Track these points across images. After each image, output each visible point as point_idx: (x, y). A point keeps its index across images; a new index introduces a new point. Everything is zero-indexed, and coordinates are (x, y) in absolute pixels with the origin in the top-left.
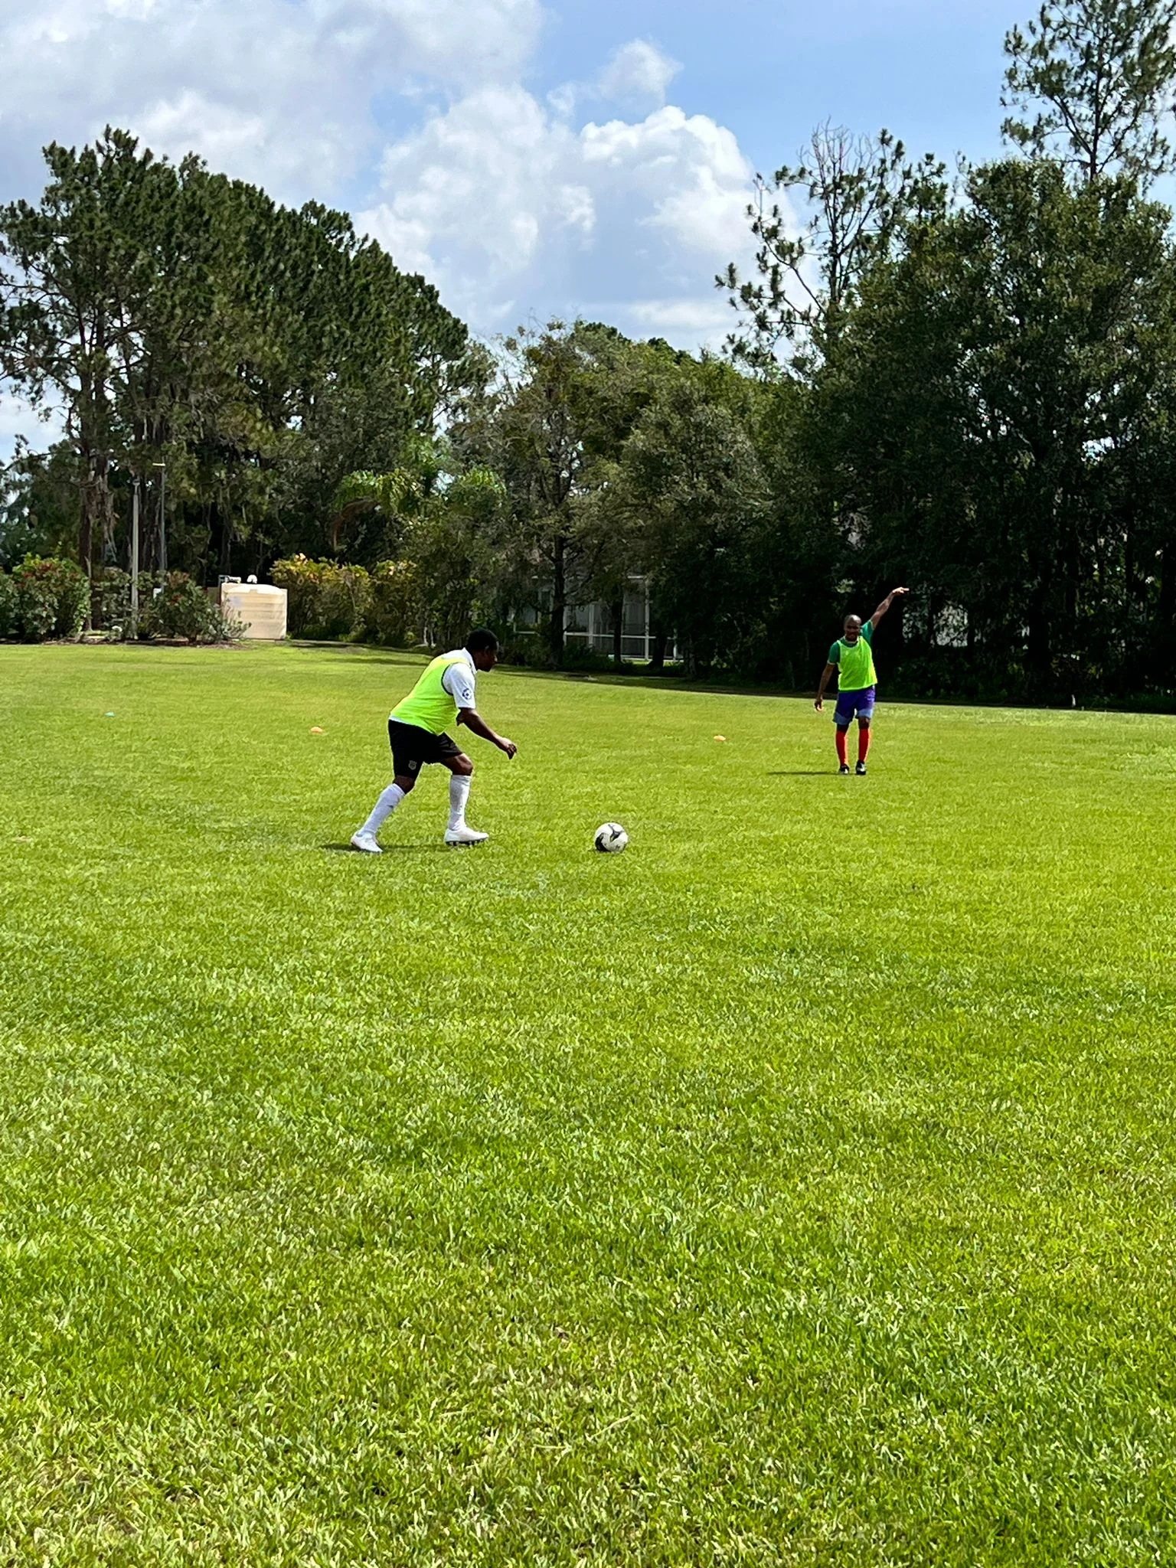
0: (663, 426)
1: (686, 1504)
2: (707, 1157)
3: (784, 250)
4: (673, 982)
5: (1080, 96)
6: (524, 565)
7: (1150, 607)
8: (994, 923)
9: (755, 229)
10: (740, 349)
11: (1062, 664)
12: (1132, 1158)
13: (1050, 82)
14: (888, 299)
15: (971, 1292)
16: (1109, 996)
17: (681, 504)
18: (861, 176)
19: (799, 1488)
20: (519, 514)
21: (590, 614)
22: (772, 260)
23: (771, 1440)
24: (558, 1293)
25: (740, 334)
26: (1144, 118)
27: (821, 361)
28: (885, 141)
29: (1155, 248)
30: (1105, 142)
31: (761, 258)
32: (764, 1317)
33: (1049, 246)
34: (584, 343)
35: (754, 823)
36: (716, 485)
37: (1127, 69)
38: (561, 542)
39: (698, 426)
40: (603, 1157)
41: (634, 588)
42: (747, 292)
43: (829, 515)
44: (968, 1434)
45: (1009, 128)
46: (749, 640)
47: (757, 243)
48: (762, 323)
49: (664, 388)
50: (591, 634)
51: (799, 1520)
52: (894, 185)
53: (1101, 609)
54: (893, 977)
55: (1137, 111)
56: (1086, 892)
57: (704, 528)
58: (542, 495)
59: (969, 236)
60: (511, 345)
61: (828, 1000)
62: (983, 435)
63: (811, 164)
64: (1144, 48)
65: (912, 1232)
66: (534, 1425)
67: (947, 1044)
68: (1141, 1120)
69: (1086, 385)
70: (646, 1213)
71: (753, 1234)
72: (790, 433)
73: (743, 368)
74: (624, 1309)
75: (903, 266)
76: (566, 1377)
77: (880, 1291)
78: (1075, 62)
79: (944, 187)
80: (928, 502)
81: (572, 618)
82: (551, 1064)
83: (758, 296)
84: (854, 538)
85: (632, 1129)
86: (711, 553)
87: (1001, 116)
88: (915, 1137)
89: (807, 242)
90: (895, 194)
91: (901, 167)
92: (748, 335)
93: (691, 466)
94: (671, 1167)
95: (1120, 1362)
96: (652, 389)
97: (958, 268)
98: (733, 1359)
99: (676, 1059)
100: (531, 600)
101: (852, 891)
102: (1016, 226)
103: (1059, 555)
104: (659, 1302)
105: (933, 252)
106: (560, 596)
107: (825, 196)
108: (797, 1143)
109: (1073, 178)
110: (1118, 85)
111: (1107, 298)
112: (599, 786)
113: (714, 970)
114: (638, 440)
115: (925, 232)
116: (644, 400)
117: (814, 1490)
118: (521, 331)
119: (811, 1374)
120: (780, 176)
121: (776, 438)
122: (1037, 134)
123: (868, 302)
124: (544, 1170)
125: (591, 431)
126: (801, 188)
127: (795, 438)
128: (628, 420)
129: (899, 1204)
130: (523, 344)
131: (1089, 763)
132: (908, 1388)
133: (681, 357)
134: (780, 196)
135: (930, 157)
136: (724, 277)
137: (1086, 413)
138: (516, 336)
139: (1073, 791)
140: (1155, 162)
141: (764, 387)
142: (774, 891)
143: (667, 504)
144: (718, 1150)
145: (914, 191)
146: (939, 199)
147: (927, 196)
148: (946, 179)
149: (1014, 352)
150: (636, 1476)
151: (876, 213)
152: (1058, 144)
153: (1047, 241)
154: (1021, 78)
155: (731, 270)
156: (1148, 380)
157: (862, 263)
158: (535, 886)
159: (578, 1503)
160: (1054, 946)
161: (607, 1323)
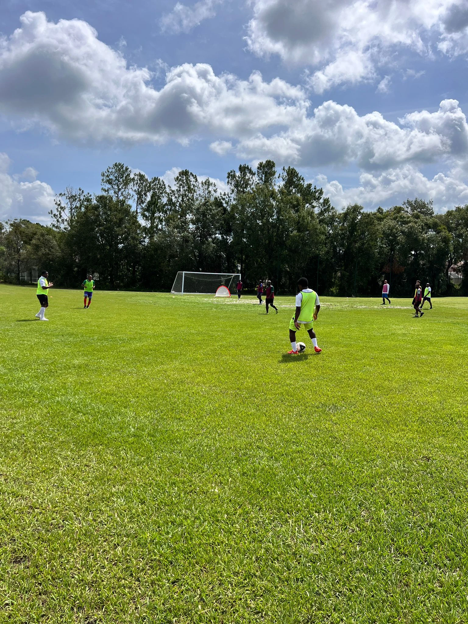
0: (39, 239)
1: (33, 438)
2: (43, 374)
3: (62, 208)
4: (38, 342)
5: (115, 185)
6: (11, 265)
7: (131, 273)
8: (101, 328)
9: (56, 204)
10: (54, 225)
11: (116, 282)
12: (122, 367)
13: (110, 182)
14: (82, 218)
15: (92, 394)
16: (120, 340)
17: (43, 254)
18: (76, 196)
19: (56, 432)
20: (10, 255)
21: (25, 274)
22: (59, 210)
23: (52, 424)
24: (10, 402)
25: (53, 223)
26: (126, 189)
27: (69, 228)
28: (80, 190)
29: (129, 212)
30: (120, 193)
31: (57, 209)
32: (52, 402)
33: (111, 211)
34: (22, 223)
35: (57, 312)
36: (50, 250)
37: (123, 181)
38: (19, 261)
39: (46, 239)
40: (21, 376)
41: (34, 269)
42: (55, 215)
43: (72, 256)
44: (89, 419)
45: (103, 189)
46: (57, 279)
47: (56, 206)
48: (58, 221)
49: (39, 232)
50: (26, 278)
51: (56, 438)
52: (82, 198)
53: (122, 274)
54: (81, 339)
55: (125, 188)
56: (118, 323)
57: (48, 258)
58: (14, 251)
59: (96, 208)
60: (7, 223)
61: (69, 344)
62: (100, 243)
63: (66, 193)
64: (126, 177)
65: (81, 384)
66: (3, 428)
67: (91, 350)
68: (124, 361)
69: (118, 235)
70: (30, 386)
71: (51, 387)
72: (64, 241)
73: (54, 229)
74: (24, 404)
75: (84, 212)
76: (11, 418)
77: (75, 395)
78: (114, 179)
79: (91, 199)
80: (90, 254)
81: (22, 275)
82: (12, 360)
83: (57, 216)
84: (77, 260)
85: (28, 370)
86: (49, 263)
87: (102, 187)
88: (83, 367)
89: (66, 207)
90: (82, 199)
91: (83, 194)
92: (55, 223)
93: (45, 247)
94: (36, 377)
95: (117, 403)
96: (36, 232)
97: (94, 213)
98: (45, 411)
99: (38, 358)
100: (13, 271)
101: (75, 324)
102: (105, 206)
103: (114, 264)
104: (31, 402)
105: (90, 210)
106: (19, 271)
107: (69, 199)
108: (61, 370)
109: (114, 199)
110: (121, 184)
111: (121, 220)
112: (26, 307)
113: (47, 340)
114: (34, 241)
115: (88, 206)
116: (35, 234)
117: (59, 432)
118: (9, 220)
119: (60, 412)
120: (60, 194)
121: (61, 242)
122: (108, 191)
123: (78, 218)
124: (9, 380)
125: (24, 240)
126: (64, 197)
127: (65, 242)
128: (32, 238)
129: (79, 379)
130: (9, 223)
131: (120, 300)
132: (79, 412)
133: (42, 226)
134: (60, 198)
135: (89, 193)
136: (50, 212)
137: (118, 240)
138: (8, 221)
139: (117, 305)
140: (129, 197)
141: (59, 232)
142: (60, 325)
143: (40, 253)
144: (45, 373)
145: (86, 199)
146: (91, 201)
147: (88, 200)
148: (92, 197)
149: (105, 228)
150: (24, 434)
151: (79, 203)
152: (111, 193)
153: (110, 210)
154: (104, 181)
155: (51, 211)
156: (129, 234)
157: (76, 211)
158: (11, 326)
159: (11, 441)
160: (111, 332)
161: (19, 407)
